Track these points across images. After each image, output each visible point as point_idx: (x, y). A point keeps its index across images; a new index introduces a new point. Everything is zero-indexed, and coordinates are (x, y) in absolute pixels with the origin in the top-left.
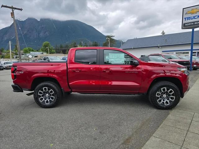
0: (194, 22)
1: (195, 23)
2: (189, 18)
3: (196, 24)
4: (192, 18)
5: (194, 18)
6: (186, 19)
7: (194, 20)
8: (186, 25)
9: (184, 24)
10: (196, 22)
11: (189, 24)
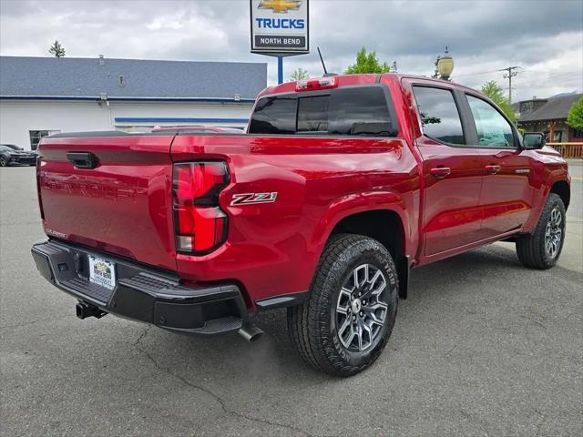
0: (282, 38)
1: (285, 41)
2: (268, 23)
3: (287, 45)
4: (276, 24)
5: (281, 23)
6: (262, 22)
7: (281, 32)
8: (262, 41)
9: (258, 38)
10: (287, 37)
11: (271, 41)
